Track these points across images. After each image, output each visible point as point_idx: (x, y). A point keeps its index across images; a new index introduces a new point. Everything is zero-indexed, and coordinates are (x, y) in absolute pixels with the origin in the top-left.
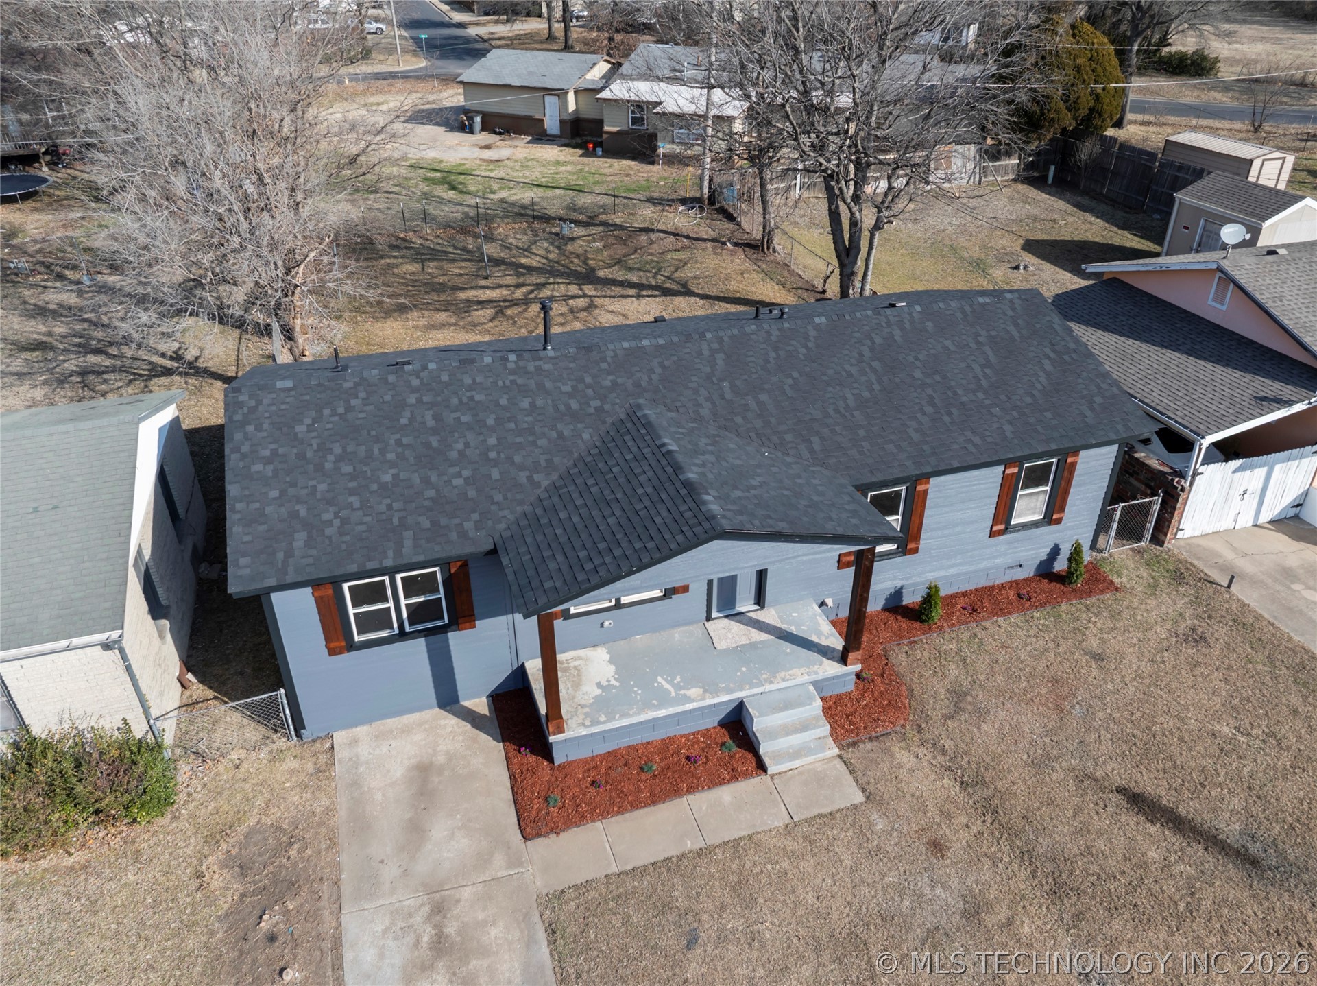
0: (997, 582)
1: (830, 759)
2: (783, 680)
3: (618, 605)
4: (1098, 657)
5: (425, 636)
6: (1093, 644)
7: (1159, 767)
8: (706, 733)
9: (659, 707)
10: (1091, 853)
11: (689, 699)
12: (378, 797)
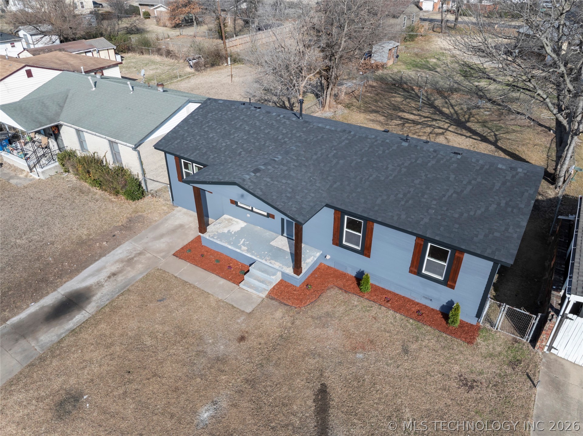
0: (417, 301)
1: (260, 297)
2: (270, 263)
3: (252, 211)
9: (230, 245)
10: (276, 385)
12: (166, 225)
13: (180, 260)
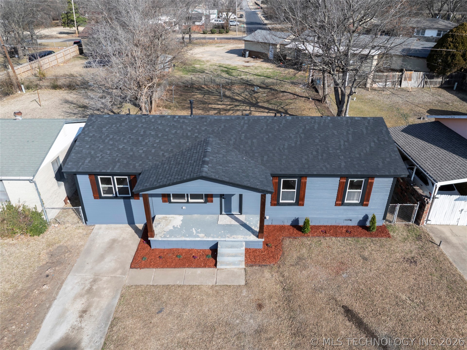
0: (340, 225)
1: (241, 269)
2: (233, 238)
3: (188, 202)
4: (365, 259)
5: (123, 199)
6: (366, 254)
7: (365, 303)
8: (204, 251)
9: (187, 237)
10: (317, 325)
11: (198, 237)
13: (142, 269)
